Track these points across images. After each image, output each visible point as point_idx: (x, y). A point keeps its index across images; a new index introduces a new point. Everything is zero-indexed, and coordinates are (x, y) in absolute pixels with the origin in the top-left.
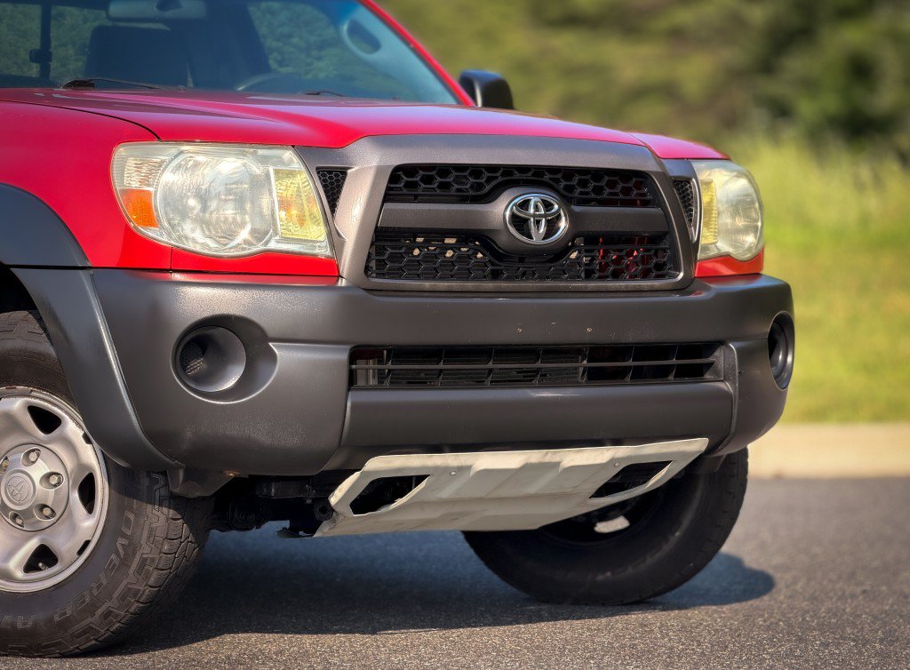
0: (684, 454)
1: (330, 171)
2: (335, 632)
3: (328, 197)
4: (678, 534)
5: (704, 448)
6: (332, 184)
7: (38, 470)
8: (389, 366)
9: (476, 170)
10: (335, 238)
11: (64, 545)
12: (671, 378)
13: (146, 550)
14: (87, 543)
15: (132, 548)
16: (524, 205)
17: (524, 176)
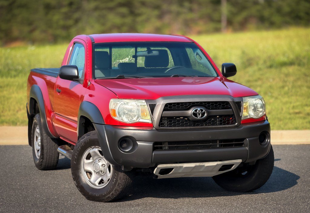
0: (237, 163)
1: (152, 105)
3: (151, 111)
4: (254, 177)
5: (241, 161)
6: (152, 108)
9: (186, 103)
10: (152, 119)
11: (105, 179)
12: (234, 146)
13: (119, 181)
14: (109, 179)
15: (117, 181)
16: (196, 111)
17: (197, 104)
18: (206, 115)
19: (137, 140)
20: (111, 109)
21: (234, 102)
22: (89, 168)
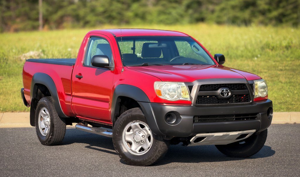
0: (252, 132)
1: (190, 86)
2: (191, 162)
3: (189, 90)
4: (254, 145)
5: (255, 131)
6: (190, 88)
7: (141, 134)
8: (200, 119)
9: (215, 85)
10: (191, 98)
11: (145, 147)
12: (249, 119)
13: (159, 149)
14: (149, 147)
15: (157, 148)
16: (223, 91)
17: (223, 85)
18: (230, 94)
19: (180, 114)
20: (156, 90)
21: (248, 84)
22: (129, 139)
